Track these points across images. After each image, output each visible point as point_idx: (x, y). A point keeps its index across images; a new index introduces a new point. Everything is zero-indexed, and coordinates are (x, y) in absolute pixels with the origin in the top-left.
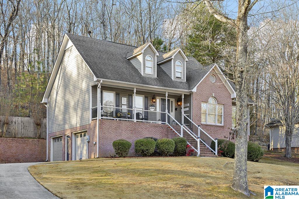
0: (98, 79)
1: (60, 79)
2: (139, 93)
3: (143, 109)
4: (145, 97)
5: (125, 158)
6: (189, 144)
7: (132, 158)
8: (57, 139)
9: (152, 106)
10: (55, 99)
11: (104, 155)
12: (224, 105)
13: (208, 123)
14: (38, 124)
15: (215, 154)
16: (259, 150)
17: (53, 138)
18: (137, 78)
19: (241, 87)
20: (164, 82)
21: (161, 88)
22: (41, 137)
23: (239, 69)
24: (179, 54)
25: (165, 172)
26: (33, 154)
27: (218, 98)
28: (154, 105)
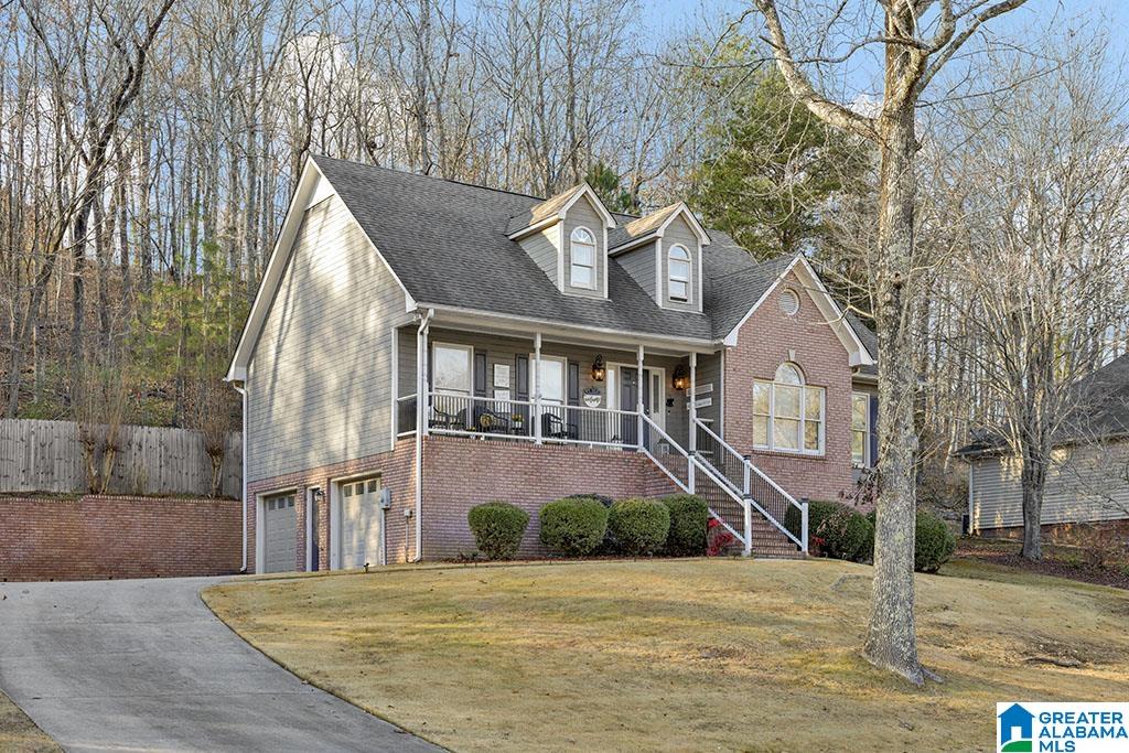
0: (422, 305)
1: (290, 305)
2: (551, 349)
3: (562, 402)
4: (571, 363)
5: (511, 563)
6: (715, 515)
7: (533, 563)
8: (278, 498)
9: (590, 392)
10: (271, 369)
11: (439, 553)
12: (825, 387)
13: (776, 448)
14: (215, 452)
15: (799, 548)
16: (942, 537)
17: (265, 498)
18: (544, 301)
19: (894, 335)
20: (630, 314)
21: (625, 332)
22: (224, 494)
23: (889, 276)
24: (680, 223)
25: (646, 608)
26: (199, 548)
27: (807, 365)
28: (597, 389)
